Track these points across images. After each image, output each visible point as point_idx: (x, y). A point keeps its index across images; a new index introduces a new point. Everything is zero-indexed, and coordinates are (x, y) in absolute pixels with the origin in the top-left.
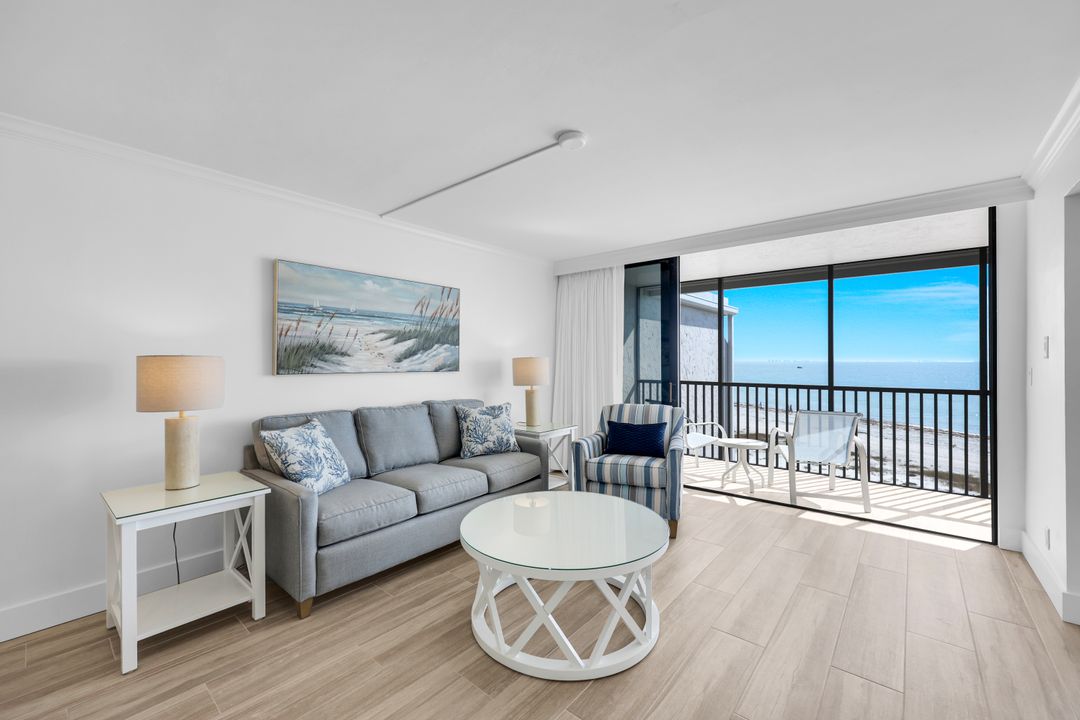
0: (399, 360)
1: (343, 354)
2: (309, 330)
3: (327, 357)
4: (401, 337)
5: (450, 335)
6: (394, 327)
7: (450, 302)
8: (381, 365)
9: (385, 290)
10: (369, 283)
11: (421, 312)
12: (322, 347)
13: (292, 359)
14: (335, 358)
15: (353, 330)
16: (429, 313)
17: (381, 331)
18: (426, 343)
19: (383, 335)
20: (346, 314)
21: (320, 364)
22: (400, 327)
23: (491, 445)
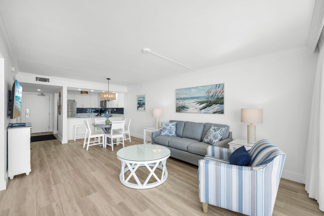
0: (201, 110)
1: (187, 108)
2: (181, 103)
3: (184, 109)
4: (201, 103)
5: (220, 101)
6: (200, 101)
7: (220, 89)
8: (196, 111)
9: (197, 90)
10: (193, 90)
11: (208, 95)
12: (183, 107)
14: (186, 109)
15: (189, 102)
16: (211, 95)
17: (196, 102)
18: (210, 104)
19: (196, 103)
21: (183, 110)
22: (201, 100)
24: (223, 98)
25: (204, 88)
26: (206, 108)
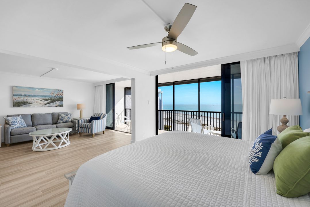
0: (45, 104)
1: (30, 103)
2: (21, 99)
3: (26, 104)
4: (46, 100)
5: (61, 99)
6: (44, 98)
7: (60, 93)
8: (40, 105)
9: (41, 91)
10: (37, 90)
11: (52, 95)
12: (25, 102)
13: (16, 104)
14: (28, 104)
15: (33, 99)
16: (54, 95)
17: (40, 99)
18: (53, 101)
20: (31, 96)
21: (24, 105)
22: (46, 98)
23: (64, 121)
25: (49, 90)
26: (50, 103)
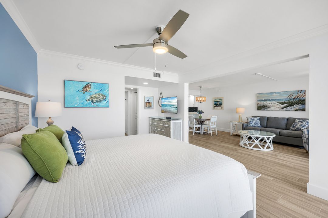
1: (269, 107)
4: (283, 103)
5: (302, 102)
6: (281, 102)
7: (301, 94)
8: (278, 109)
9: (278, 94)
10: (275, 94)
11: (290, 98)
12: (265, 106)
14: (267, 108)
15: (271, 103)
16: (293, 97)
17: (278, 103)
18: (291, 104)
20: (269, 100)
22: (283, 101)
24: (304, 100)
25: (286, 93)
26: (288, 107)
